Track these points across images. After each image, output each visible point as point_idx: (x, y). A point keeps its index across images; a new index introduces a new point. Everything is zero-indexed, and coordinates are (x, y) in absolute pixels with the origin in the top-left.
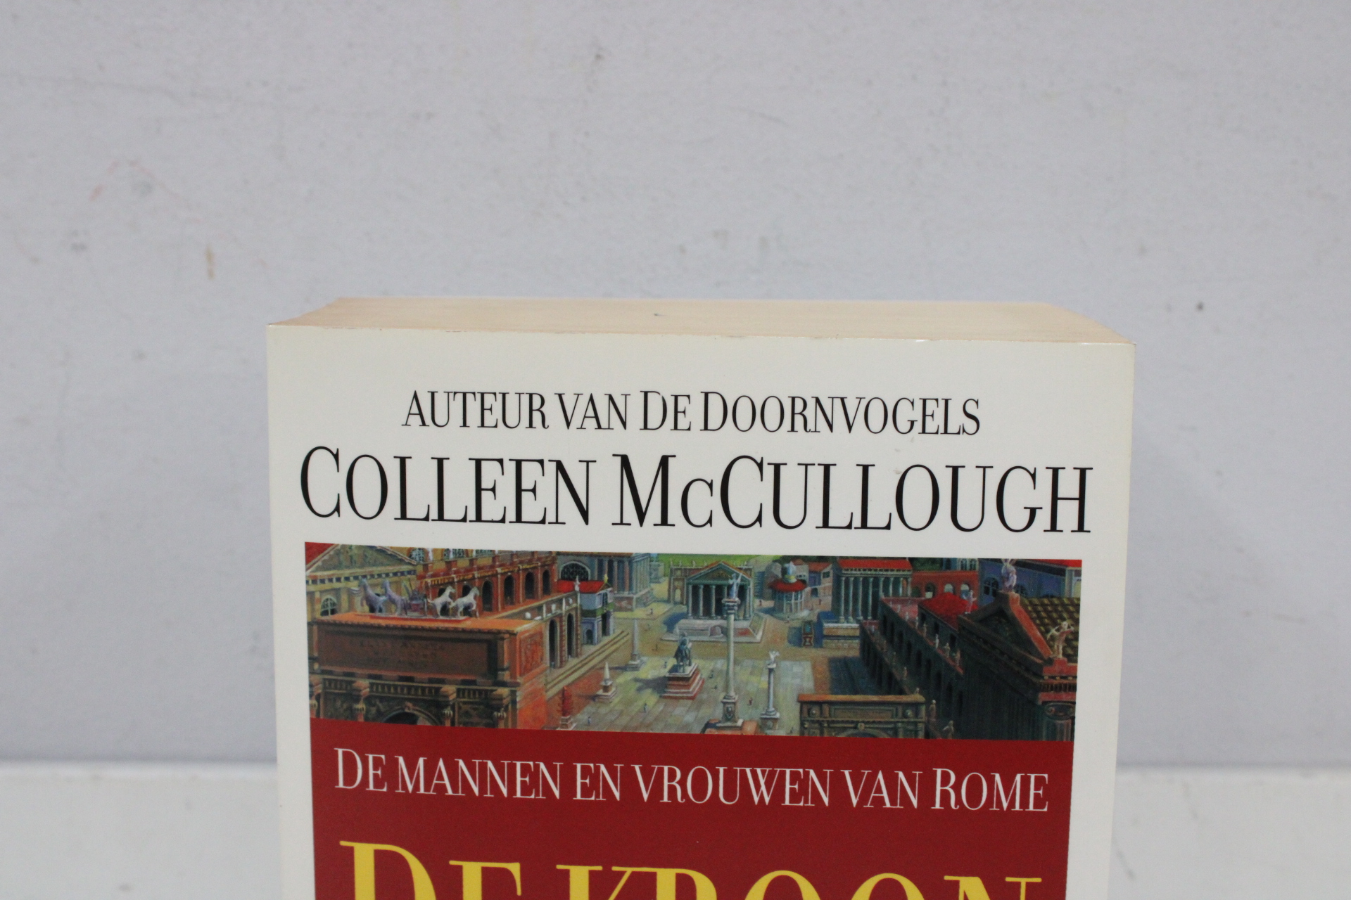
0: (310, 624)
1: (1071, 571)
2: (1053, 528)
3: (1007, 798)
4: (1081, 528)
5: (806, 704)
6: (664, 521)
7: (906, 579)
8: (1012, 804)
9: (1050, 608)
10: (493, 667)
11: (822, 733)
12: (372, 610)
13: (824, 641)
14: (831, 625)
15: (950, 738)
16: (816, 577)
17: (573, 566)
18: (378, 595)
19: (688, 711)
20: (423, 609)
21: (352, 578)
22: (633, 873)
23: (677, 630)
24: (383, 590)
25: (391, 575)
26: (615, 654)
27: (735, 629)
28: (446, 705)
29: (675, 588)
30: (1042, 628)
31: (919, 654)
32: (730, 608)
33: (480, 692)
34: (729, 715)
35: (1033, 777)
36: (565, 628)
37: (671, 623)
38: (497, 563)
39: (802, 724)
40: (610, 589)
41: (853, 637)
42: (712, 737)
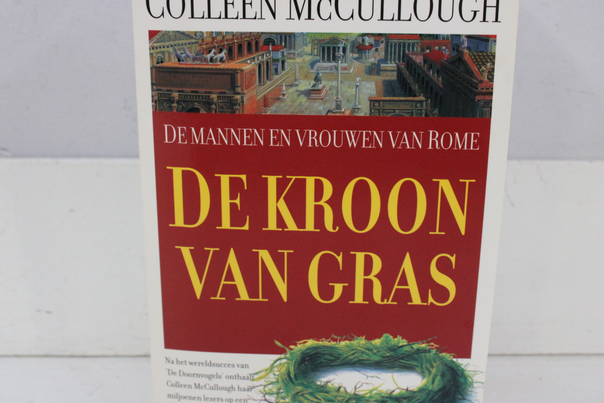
0: (151, 68)
1: (492, 40)
2: (484, 20)
3: (461, 143)
4: (497, 20)
5: (372, 101)
6: (309, 18)
7: (418, 44)
8: (463, 146)
9: (482, 57)
10: (233, 86)
11: (379, 114)
12: (179, 60)
13: (381, 72)
14: (384, 65)
16: (377, 43)
17: (269, 39)
18: (182, 54)
19: (320, 105)
20: (202, 59)
21: (170, 46)
22: (296, 179)
23: (315, 68)
24: (184, 51)
25: (187, 44)
26: (287, 79)
27: (341, 67)
28: (212, 103)
29: (314, 49)
30: (478, 67)
31: (423, 78)
32: (339, 57)
33: (228, 97)
34: (338, 107)
35: (473, 134)
36: (265, 67)
37: (312, 64)
38: (235, 38)
39: (371, 111)
40: (285, 49)
41: (394, 71)
42: (331, 116)
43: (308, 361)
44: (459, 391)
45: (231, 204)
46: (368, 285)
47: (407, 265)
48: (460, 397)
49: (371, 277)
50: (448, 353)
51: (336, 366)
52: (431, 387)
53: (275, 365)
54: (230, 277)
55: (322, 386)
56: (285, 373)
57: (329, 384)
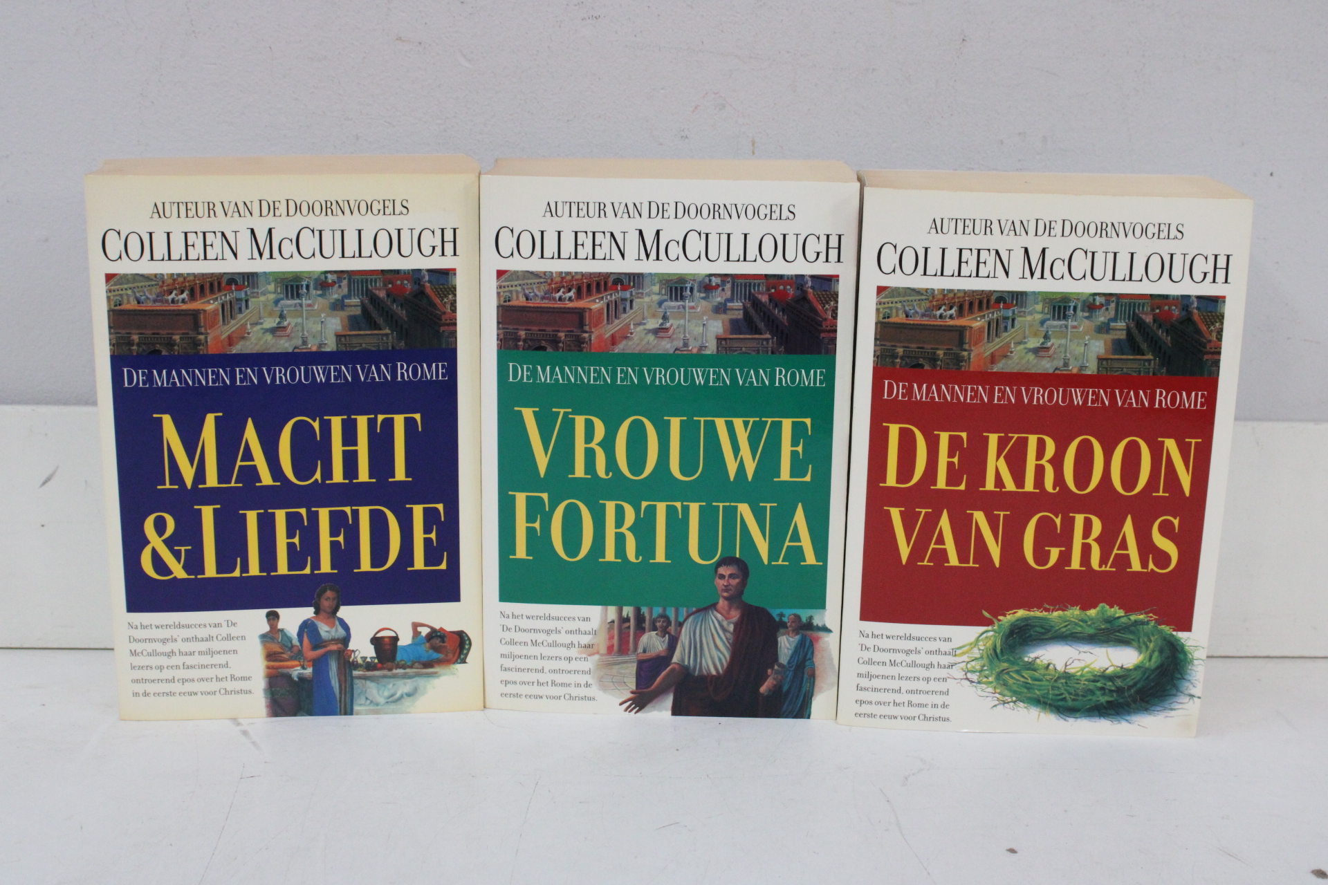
0: (876, 324)
1: (1221, 301)
2: (1214, 281)
3: (1188, 402)
4: (1226, 281)
5: (1100, 360)
6: (1042, 277)
7: (1148, 304)
8: (1190, 405)
9: (1211, 317)
10: (961, 342)
11: (1107, 373)
12: (907, 316)
13: (1110, 331)
14: (1114, 324)
15: (1164, 375)
16: (1108, 302)
17: (1000, 297)
18: (910, 310)
19: (1047, 363)
20: (931, 316)
21: (898, 302)
22: (1018, 437)
24: (913, 308)
25: (917, 300)
26: (1016, 337)
27: (1071, 325)
28: (938, 360)
29: (1045, 307)
30: (1207, 326)
31: (1152, 338)
32: (1069, 316)
33: (954, 354)
34: (1066, 365)
35: (1200, 393)
36: (995, 325)
37: (1042, 323)
38: (966, 295)
39: (1098, 369)
40: (1016, 308)
41: (1122, 330)
42: (1058, 374)
43: (1016, 633)
44: (1178, 670)
45: (948, 462)
46: (1086, 549)
47: (1128, 528)
48: (1179, 676)
49: (1090, 541)
50: (1168, 625)
51: (1046, 639)
52: (1147, 665)
53: (980, 638)
54: (941, 540)
55: (1030, 663)
56: (991, 648)
57: (1038, 661)
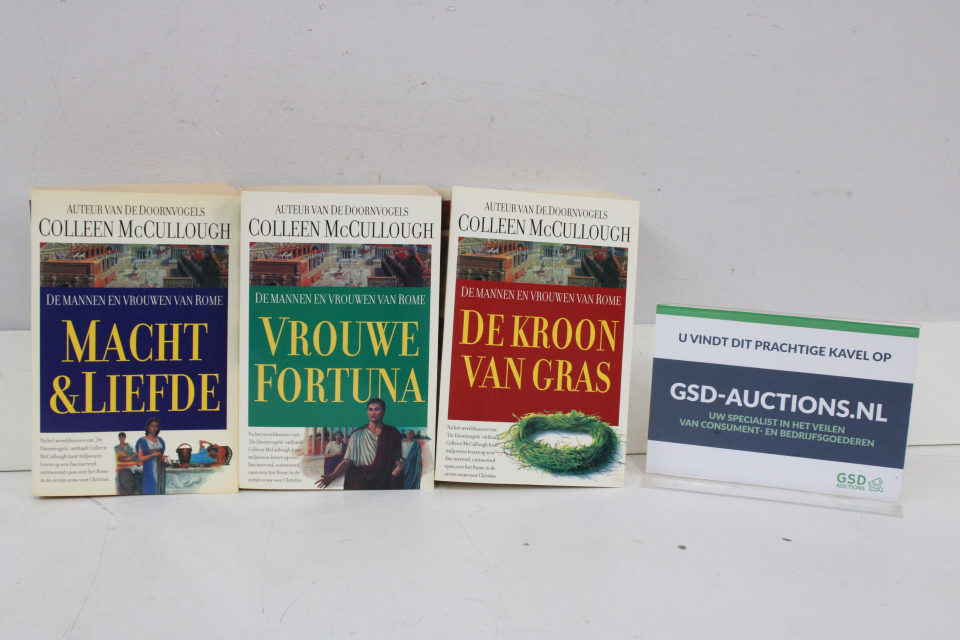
1: (626, 250)
2: (623, 240)
3: (612, 302)
4: (628, 241)
5: (569, 278)
6: (540, 235)
7: (591, 250)
9: (621, 258)
10: (501, 267)
11: (573, 285)
12: (474, 253)
13: (574, 264)
14: (575, 260)
15: (600, 287)
16: (572, 249)
17: (520, 244)
19: (544, 279)
20: (486, 253)
21: (469, 246)
22: (529, 318)
23: (542, 260)
24: (476, 248)
25: (479, 245)
26: (528, 265)
27: (554, 260)
28: (489, 276)
29: (542, 250)
30: (620, 263)
31: (594, 268)
32: (554, 255)
33: (497, 273)
34: (552, 280)
35: (617, 297)
36: (517, 258)
37: (541, 258)
38: (503, 243)
39: (568, 283)
40: (528, 250)
41: (580, 263)
42: (549, 285)
43: (530, 426)
44: (613, 448)
45: (494, 331)
46: (564, 379)
47: (585, 368)
48: (613, 451)
49: (566, 375)
50: (607, 422)
51: (545, 430)
52: (597, 445)
53: (511, 429)
54: (490, 374)
55: (537, 443)
56: (517, 435)
57: (541, 442)
